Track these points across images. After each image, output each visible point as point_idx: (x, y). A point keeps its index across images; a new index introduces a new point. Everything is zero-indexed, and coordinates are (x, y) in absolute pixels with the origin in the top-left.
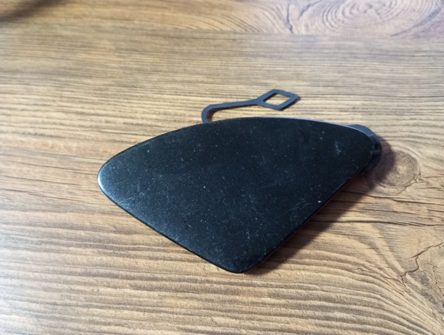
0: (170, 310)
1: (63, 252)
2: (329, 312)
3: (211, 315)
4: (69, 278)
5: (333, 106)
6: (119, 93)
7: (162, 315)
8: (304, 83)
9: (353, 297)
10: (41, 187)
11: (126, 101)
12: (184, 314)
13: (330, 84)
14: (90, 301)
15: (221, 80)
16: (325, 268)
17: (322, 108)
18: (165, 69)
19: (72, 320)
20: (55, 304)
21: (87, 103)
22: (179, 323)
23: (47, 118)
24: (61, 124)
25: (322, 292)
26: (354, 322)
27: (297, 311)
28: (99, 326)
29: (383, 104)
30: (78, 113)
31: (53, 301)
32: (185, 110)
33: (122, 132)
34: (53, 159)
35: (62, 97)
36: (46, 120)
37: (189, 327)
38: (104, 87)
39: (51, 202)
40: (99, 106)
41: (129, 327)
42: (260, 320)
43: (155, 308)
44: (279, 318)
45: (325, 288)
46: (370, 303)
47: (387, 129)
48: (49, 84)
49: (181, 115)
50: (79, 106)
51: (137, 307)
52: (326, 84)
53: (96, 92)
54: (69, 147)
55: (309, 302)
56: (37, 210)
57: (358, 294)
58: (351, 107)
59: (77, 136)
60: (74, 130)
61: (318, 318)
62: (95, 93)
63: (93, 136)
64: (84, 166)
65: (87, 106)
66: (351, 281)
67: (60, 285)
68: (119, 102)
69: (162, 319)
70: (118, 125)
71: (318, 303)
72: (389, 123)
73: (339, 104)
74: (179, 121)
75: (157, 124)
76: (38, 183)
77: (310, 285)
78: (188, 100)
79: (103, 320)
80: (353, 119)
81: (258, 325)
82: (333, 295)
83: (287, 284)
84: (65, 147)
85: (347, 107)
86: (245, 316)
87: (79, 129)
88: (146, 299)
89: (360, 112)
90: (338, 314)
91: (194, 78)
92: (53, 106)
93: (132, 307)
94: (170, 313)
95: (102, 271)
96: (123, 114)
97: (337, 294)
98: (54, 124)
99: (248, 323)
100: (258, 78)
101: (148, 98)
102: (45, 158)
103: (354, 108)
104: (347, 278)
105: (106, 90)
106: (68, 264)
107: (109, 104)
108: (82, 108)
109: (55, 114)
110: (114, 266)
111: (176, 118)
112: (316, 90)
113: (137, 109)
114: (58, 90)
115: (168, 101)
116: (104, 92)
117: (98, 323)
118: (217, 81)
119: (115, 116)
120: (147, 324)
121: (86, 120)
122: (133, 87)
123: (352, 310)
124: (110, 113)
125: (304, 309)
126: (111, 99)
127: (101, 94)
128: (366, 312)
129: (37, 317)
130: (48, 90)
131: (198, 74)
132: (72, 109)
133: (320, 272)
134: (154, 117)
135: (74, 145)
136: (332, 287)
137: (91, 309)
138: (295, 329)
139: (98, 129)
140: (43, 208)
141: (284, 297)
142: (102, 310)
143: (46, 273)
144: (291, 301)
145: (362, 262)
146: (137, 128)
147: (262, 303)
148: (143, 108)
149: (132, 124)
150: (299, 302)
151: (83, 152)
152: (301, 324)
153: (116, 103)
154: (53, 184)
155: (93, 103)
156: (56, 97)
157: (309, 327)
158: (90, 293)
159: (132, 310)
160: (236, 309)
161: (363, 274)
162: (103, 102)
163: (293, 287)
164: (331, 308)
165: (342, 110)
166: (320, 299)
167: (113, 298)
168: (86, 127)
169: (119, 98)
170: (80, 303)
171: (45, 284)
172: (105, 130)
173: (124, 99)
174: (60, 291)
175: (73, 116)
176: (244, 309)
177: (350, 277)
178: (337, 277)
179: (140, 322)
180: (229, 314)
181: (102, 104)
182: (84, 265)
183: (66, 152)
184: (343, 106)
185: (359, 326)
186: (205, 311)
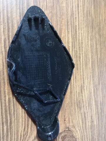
1: (17, 7)
2: (6, 124)
5: (93, 113)
6: (89, 21)
8: (101, 100)
9: (13, 133)
11: (86, 25)
15: (99, 65)
16: (24, 120)
17: (92, 108)
18: (102, 40)
21: (83, 8)
25: (13, 120)
26: (3, 134)
27: (4, 111)
29: (96, 133)
30: (78, 5)
32: (85, 51)
33: (72, 25)
40: (82, 14)
45: (16, 121)
47: (86, 136)
49: (82, 50)
50: (81, 5)
52: (102, 109)
53: (88, 12)
54: (63, 3)
55: (8, 115)
57: (15, 134)
59: (68, 6)
60: (70, 4)
63: (69, 12)
64: (56, 10)
65: (82, 8)
66: (20, 131)
68: (85, 22)
70: (75, 23)
71: (9, 119)
72: (88, 136)
73: (94, 115)
75: (77, 40)
77: (16, 115)
78: (89, 52)
82: (13, 124)
83: (15, 105)
85: (93, 119)
87: (71, 6)
90: (5, 128)
91: (99, 53)
95: (10, 25)
96: (80, 25)
97: (13, 126)
101: (88, 34)
103: (93, 122)
104: (21, 129)
105: (90, 16)
106: (12, 10)
107: (84, 18)
108: (81, 6)
110: (13, 30)
111: (81, 48)
112: (99, 105)
113: (83, 30)
115: (88, 43)
116: (88, 15)
118: (99, 63)
119: (79, 21)
123: (8, 133)
124: (80, 19)
125: (5, 114)
126: (86, 18)
131: (101, 54)
133: (22, 118)
134: (80, 38)
135: (64, 5)
136: (16, 124)
139: (72, 14)
141: (9, 105)
144: (8, 107)
145: (29, 134)
147: (5, 96)
148: (84, 33)
149: (76, 29)
150: (8, 111)
151: (61, 9)
153: (84, 20)
155: (83, 11)
162: (84, 15)
163: (14, 108)
165: (91, 117)
166: (10, 120)
168: (72, 9)
172: (72, 17)
173: (87, 24)
177: (21, 130)
178: (21, 125)
181: (83, 14)
182: (12, 17)
184: (93, 117)
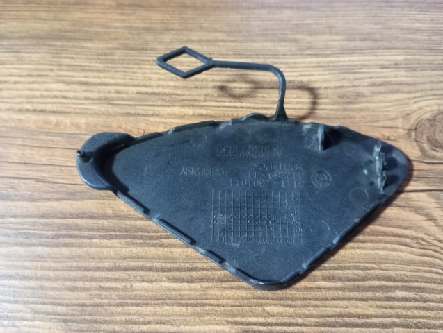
0: (216, 302)
3: (262, 305)
4: (97, 274)
7: (207, 308)
10: (50, 172)
12: (232, 306)
13: (367, 37)
14: (124, 298)
19: (106, 322)
20: (83, 305)
22: (227, 316)
23: (46, 90)
24: (64, 97)
28: (138, 326)
31: (81, 302)
34: (59, 139)
35: (60, 65)
36: (45, 93)
37: (239, 319)
38: (108, 51)
39: (64, 189)
41: (172, 325)
42: (316, 306)
43: (199, 301)
44: (336, 303)
46: (432, 278)
48: (42, 51)
51: (178, 302)
56: (49, 200)
58: (393, 63)
61: (379, 299)
62: (99, 59)
67: (86, 283)
69: (208, 314)
74: (200, 88)
76: (45, 167)
79: (141, 319)
80: (396, 76)
81: (315, 312)
84: (72, 124)
86: (299, 303)
88: (187, 292)
89: (403, 68)
92: (51, 76)
93: (172, 301)
94: (216, 305)
98: (55, 97)
99: (303, 311)
100: (285, 34)
102: (50, 138)
109: (54, 86)
114: (54, 57)
117: (136, 323)
120: (191, 319)
121: (93, 91)
122: (142, 49)
127: (106, 59)
128: (428, 288)
129: (65, 321)
130: (42, 58)
132: (74, 79)
137: (126, 308)
138: (355, 314)
140: (56, 196)
142: (139, 308)
143: (69, 270)
146: (153, 98)
152: (361, 308)
154: (63, 168)
156: (53, 65)
157: (370, 309)
158: (123, 290)
159: (173, 305)
160: (289, 296)
161: (422, 249)
164: (391, 287)
167: (150, 293)
169: (128, 64)
170: (112, 302)
171: (69, 284)
174: (87, 290)
175: (77, 87)
176: (298, 296)
179: (184, 318)
180: (282, 302)
183: (74, 130)
185: (422, 304)
186: (255, 301)
